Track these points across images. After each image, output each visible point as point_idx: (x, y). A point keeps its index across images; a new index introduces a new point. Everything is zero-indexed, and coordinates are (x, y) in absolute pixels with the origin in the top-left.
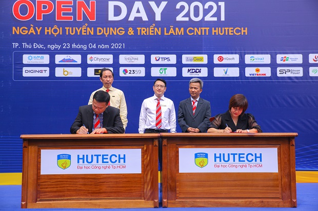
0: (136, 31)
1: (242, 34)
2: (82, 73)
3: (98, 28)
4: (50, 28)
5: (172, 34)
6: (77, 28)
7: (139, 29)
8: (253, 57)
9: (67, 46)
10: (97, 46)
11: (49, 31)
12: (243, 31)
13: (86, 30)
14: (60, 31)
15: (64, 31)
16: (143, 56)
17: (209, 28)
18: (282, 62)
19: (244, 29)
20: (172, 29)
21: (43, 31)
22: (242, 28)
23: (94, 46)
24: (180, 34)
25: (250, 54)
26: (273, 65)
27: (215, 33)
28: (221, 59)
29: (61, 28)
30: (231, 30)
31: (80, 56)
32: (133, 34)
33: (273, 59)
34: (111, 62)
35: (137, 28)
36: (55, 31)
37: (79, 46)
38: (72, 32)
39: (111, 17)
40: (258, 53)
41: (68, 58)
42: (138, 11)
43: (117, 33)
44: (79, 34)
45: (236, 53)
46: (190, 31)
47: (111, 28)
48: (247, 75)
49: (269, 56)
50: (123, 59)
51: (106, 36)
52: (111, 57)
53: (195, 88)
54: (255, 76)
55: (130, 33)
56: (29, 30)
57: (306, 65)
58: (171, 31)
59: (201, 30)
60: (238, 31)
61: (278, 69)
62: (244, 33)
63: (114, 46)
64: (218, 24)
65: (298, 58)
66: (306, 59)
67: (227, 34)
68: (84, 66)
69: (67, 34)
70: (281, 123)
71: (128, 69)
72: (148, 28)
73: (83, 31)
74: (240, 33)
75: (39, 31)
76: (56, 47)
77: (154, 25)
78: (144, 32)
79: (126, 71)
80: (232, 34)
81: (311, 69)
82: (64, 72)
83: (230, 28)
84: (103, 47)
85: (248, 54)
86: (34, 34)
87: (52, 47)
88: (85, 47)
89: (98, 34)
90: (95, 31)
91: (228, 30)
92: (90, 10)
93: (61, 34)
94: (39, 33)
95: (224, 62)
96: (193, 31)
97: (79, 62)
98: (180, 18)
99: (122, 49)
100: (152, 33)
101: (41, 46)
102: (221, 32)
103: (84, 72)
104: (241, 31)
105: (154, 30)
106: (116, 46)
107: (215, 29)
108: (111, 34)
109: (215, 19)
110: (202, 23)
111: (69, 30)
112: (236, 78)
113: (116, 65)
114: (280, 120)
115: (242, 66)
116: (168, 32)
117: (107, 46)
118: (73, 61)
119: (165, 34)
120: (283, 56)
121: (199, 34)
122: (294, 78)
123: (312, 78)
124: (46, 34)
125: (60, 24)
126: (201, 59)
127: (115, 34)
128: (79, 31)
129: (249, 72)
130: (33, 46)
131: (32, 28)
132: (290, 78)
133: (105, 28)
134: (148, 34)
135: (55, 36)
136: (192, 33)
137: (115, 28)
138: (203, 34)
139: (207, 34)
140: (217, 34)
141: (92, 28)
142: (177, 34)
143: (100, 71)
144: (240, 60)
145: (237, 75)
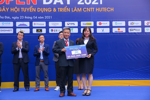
0: (57, 10)
1: (111, 11)
2: (30, 31)
3: (38, 8)
4: (13, 8)
5: (75, 11)
6: (27, 8)
7: (59, 8)
8: (117, 23)
9: (22, 17)
10: (37, 17)
11: (13, 10)
12: (111, 9)
13: (32, 9)
14: (18, 10)
15: (20, 10)
16: (61, 23)
17: (94, 8)
18: (131, 25)
19: (112, 9)
20: (75, 9)
21: (9, 10)
22: (111, 8)
23: (36, 18)
24: (79, 11)
26: (127, 27)
27: (97, 10)
28: (100, 24)
29: (19, 8)
30: (106, 9)
31: (29, 23)
32: (56, 11)
33: (127, 23)
34: (45, 25)
35: (58, 8)
36: (16, 10)
37: (28, 18)
38: (25, 10)
40: (119, 21)
41: (23, 23)
44: (28, 11)
45: (108, 21)
46: (85, 10)
47: (45, 8)
48: (114, 32)
49: (125, 22)
50: (51, 24)
51: (42, 12)
52: (45, 23)
54: (117, 32)
55: (54, 11)
56: (2, 9)
57: (143, 27)
58: (75, 10)
59: (90, 9)
60: (109, 9)
61: (129, 28)
62: (112, 10)
63: (46, 17)
64: (99, 6)
65: (139, 23)
66: (143, 23)
67: (103, 11)
68: (31, 27)
69: (22, 11)
70: (130, 56)
71: (53, 29)
72: (63, 8)
73: (30, 10)
74: (110, 11)
75: (7, 10)
76: (16, 18)
77: (66, 6)
78: (61, 10)
79: (52, 30)
80: (106, 11)
81: (146, 28)
82: (21, 30)
83: (105, 8)
84: (40, 18)
85: (114, 21)
86: (5, 11)
87: (15, 18)
88: (31, 18)
89: (38, 11)
90: (36, 10)
91: (104, 9)
93: (19, 11)
94: (7, 11)
95: (102, 25)
97: (28, 25)
98: (79, 3)
99: (50, 19)
100: (65, 10)
101: (9, 18)
102: (101, 10)
103: (31, 31)
105: (66, 9)
106: (47, 17)
107: (97, 9)
108: (45, 11)
109: (97, 3)
110: (91, 5)
111: (23, 9)
112: (108, 33)
113: (47, 27)
114: (130, 54)
115: (111, 27)
116: (73, 10)
117: (43, 18)
118: (25, 25)
119: (72, 11)
120: (132, 22)
121: (89, 11)
122: (137, 33)
123: (146, 33)
124: (11, 11)
125: (18, 6)
126: (90, 24)
127: (47, 11)
128: (28, 10)
129: (115, 30)
130: (4, 18)
131: (4, 8)
132: (135, 33)
133: (41, 8)
134: (63, 11)
135: (16, 12)
136: (86, 11)
137: (47, 8)
138: (91, 11)
139: (93, 11)
140: (98, 11)
141: (35, 8)
142: (78, 11)
143: (39, 30)
144: (110, 24)
145: (109, 32)
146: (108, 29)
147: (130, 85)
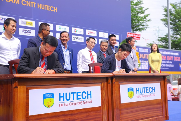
1: (55, 11)
5: (11, 2)
12: (55, 9)
19: (56, 9)
22: (55, 7)
24: (17, 3)
27: (39, 7)
30: (49, 7)
45: (51, 23)
46: (24, 3)
49: (68, 27)
53: (106, 46)
59: (31, 3)
60: (52, 9)
61: (73, 36)
74: (53, 11)
80: (49, 10)
91: (47, 7)
96: (26, 3)
102: (43, 8)
107: (39, 5)
121: (30, 6)
126: (31, 24)
136: (25, 5)
138: (32, 6)
139: (35, 7)
140: (40, 8)
142: (15, 3)
144: (53, 28)
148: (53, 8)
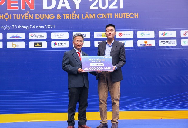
0: (62, 17)
1: (135, 17)
2: (25, 45)
3: (36, 15)
4: (3, 15)
5: (87, 18)
6: (21, 15)
7: (64, 15)
8: (143, 33)
9: (15, 27)
10: (35, 27)
11: (2, 17)
13: (27, 16)
14: (10, 17)
15: (13, 17)
16: (67, 33)
17: (112, 14)
18: (163, 36)
19: (136, 14)
20: (87, 15)
22: (135, 14)
23: (34, 27)
24: (92, 18)
25: (141, 31)
26: (157, 39)
27: (116, 17)
28: (120, 35)
29: (10, 15)
30: (127, 15)
31: (24, 34)
32: (60, 18)
33: (156, 34)
34: (45, 38)
35: (63, 14)
36: (7, 17)
37: (23, 27)
38: (18, 18)
39: (45, 7)
40: (146, 31)
41: (16, 35)
42: (64, 3)
43: (49, 18)
44: (23, 19)
45: (131, 31)
46: (100, 16)
47: (45, 15)
48: (139, 45)
49: (154, 32)
50: (54, 36)
51: (42, 20)
52: (45, 34)
54: (144, 46)
55: (58, 18)
57: (179, 38)
58: (87, 16)
59: (107, 15)
60: (132, 16)
61: (160, 41)
62: (136, 17)
63: (47, 26)
64: (118, 11)
65: (173, 34)
66: (178, 34)
67: (124, 18)
68: (27, 40)
69: (15, 19)
70: (162, 77)
72: (70, 14)
73: (26, 17)
74: (133, 17)
76: (7, 27)
77: (75, 12)
78: (68, 17)
79: (55, 44)
80: (128, 18)
81: (182, 41)
82: (13, 45)
83: (127, 14)
84: (40, 27)
85: (139, 31)
87: (5, 28)
88: (27, 27)
89: (36, 18)
90: (34, 17)
91: (125, 15)
92: (30, 3)
93: (10, 19)
95: (123, 37)
96: (102, 16)
97: (23, 38)
98: (92, 7)
99: (53, 29)
100: (73, 17)
102: (121, 17)
103: (27, 45)
104: (134, 16)
106: (49, 26)
107: (116, 15)
108: (45, 18)
109: (116, 8)
110: (108, 11)
111: (16, 16)
112: (131, 48)
113: (49, 40)
114: (162, 76)
115: (135, 39)
116: (84, 17)
117: (43, 27)
118: (19, 37)
119: (83, 18)
120: (163, 32)
121: (106, 18)
122: (171, 47)
123: (183, 47)
125: (10, 12)
127: (48, 18)
128: (23, 17)
129: (140, 43)
132: (168, 47)
133: (41, 15)
134: (70, 18)
135: (7, 20)
136: (101, 18)
137: (48, 15)
138: (108, 18)
139: (111, 18)
140: (118, 18)
141: (32, 15)
142: (90, 18)
143: (38, 44)
144: (133, 36)
145: (132, 45)
146: (132, 42)
147: (163, 118)
148: (133, 14)
